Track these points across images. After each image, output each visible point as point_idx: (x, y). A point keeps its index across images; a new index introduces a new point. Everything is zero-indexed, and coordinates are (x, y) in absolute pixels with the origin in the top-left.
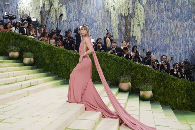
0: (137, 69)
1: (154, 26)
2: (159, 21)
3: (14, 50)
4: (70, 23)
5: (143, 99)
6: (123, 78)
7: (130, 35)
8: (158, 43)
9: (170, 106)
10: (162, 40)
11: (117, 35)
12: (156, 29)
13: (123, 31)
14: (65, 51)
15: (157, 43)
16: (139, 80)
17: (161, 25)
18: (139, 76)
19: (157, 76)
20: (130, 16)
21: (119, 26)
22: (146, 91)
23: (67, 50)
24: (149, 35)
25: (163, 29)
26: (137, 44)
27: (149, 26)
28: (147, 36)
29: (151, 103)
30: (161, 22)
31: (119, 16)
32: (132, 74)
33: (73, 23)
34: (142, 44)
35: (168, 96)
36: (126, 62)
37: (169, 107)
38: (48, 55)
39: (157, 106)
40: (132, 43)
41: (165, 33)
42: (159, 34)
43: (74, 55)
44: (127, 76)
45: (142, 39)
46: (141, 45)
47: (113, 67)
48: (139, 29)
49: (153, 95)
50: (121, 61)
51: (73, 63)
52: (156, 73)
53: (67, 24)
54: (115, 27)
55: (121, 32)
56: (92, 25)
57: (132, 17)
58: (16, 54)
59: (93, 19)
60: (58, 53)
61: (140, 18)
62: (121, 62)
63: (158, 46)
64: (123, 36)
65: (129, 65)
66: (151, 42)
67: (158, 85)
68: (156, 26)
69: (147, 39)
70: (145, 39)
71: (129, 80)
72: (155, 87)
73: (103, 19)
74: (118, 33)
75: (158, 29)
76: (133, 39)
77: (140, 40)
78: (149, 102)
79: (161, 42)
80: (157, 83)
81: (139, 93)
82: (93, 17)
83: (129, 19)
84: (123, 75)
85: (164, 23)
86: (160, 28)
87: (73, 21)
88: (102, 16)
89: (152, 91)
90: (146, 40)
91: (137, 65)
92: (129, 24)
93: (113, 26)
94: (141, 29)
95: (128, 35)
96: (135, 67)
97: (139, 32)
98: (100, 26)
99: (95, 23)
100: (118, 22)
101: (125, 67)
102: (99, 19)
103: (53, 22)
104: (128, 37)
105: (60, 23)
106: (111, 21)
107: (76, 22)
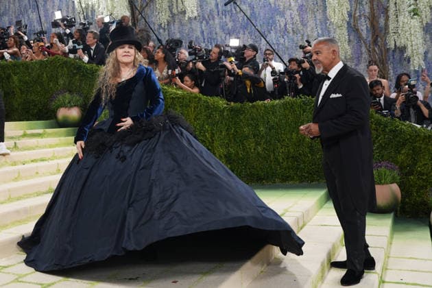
0: (417, 144)
3: (69, 102)
4: (207, 23)
7: (386, 44)
11: (347, 46)
13: (364, 34)
14: (200, 99)
16: (424, 177)
18: (424, 165)
21: (352, 20)
23: (204, 98)
26: (412, 68)
32: (401, 158)
33: (217, 21)
40: (394, 68)
43: (224, 110)
44: (385, 167)
45: (426, 53)
48: (415, 22)
51: (221, 131)
54: (340, 23)
55: (359, 38)
56: (271, 23)
58: (74, 113)
59: (273, 5)
60: (180, 107)
64: (364, 49)
65: (391, 131)
71: (394, 178)
73: (302, 5)
74: (349, 41)
76: (397, 55)
77: (421, 57)
87: (216, 17)
91: (416, 132)
92: (382, 13)
93: (332, 20)
94: (424, 22)
95: (379, 44)
96: (409, 137)
97: (415, 31)
98: (293, 24)
99: (278, 18)
100: (347, 9)
101: (377, 138)
102: (290, 5)
103: (163, 25)
104: (381, 51)
105: (181, 24)
106: (326, 7)
107: (224, 20)
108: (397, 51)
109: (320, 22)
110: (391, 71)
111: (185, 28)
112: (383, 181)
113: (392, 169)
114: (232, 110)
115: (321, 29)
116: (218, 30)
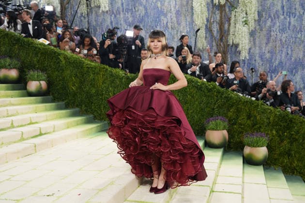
0: (240, 106)
1: (275, 24)
2: (285, 14)
3: (9, 65)
4: (115, 16)
5: (249, 161)
6: (214, 122)
7: (227, 41)
8: (281, 57)
9: (302, 177)
10: (289, 52)
11: (204, 41)
12: (278, 29)
13: (215, 33)
14: (107, 69)
15: (278, 57)
16: (242, 126)
17: (290, 23)
18: (243, 119)
19: (276, 120)
20: (229, 4)
21: (209, 24)
22: (256, 147)
23: (109, 69)
24: (265, 41)
25: (293, 30)
26: (241, 58)
27: (265, 24)
28: (260, 43)
29: (265, 169)
30: (290, 17)
31: (208, 4)
32: (230, 114)
33: (122, 16)
34: (250, 59)
35: (297, 156)
36: (219, 92)
37: (300, 177)
38: (75, 77)
39: (275, 174)
40: (231, 57)
41: (296, 38)
42: (284, 41)
43: (122, 78)
44: (221, 119)
45: (250, 49)
46: (248, 60)
47: (195, 102)
48: (245, 29)
49: (269, 155)
50: (210, 90)
52: (276, 114)
53: (111, 19)
54: (201, 25)
55: (212, 36)
56: (157, 21)
57: (233, 6)
58: (13, 74)
59: (160, 9)
60: (93, 74)
61: (248, 9)
62: (209, 92)
63: (281, 63)
64: (214, 44)
65: (226, 97)
66: (268, 55)
67: (280, 136)
68: (278, 24)
69: (260, 48)
70: (257, 48)
71: (225, 126)
72: (272, 139)
73: (178, 11)
74: (206, 37)
75: (283, 30)
76: (234, 49)
77: (247, 51)
78: (262, 167)
79: (288, 54)
80: (276, 132)
81: (242, 149)
82: (159, 5)
83: (227, 10)
84: (212, 116)
85: (296, 17)
86: (288, 29)
87: (121, 12)
88: (176, 4)
89: (267, 147)
90: (257, 51)
91: (239, 98)
92: (227, 21)
93: (196, 23)
94: (251, 29)
95: (224, 41)
96: (235, 101)
97: (245, 35)
98: (172, 23)
99: (162, 18)
100: (206, 16)
101: (217, 101)
102: (171, 10)
103: (84, 14)
104: (224, 45)
105: (97, 15)
106: (193, 14)
107: (127, 16)
108: (234, 46)
109: (189, 23)
110: (229, 59)
111: (100, 18)
112: (218, 128)
113: (224, 121)
114: (128, 79)
115: (189, 28)
116: (122, 22)
